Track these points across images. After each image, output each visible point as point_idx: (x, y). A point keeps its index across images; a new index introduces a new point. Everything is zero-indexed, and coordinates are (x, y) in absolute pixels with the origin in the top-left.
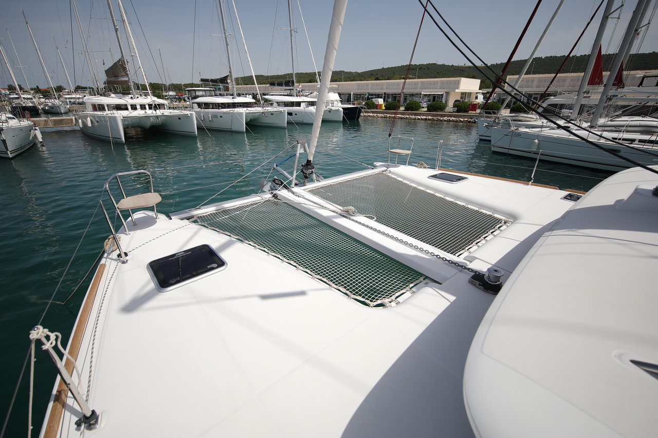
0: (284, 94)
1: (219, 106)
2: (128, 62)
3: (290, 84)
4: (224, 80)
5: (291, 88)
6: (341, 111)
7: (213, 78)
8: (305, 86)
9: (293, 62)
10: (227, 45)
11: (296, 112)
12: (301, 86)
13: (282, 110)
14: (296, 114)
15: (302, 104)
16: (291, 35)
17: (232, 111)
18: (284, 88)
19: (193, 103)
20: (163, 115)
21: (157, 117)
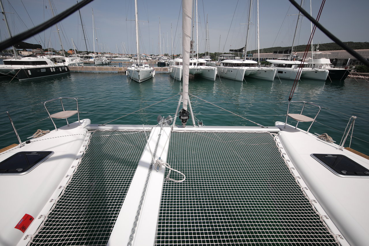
0: (282, 59)
1: (233, 65)
2: (194, 42)
3: (288, 52)
4: (241, 50)
5: (288, 55)
6: (327, 72)
7: (236, 49)
8: (299, 53)
9: (294, 37)
10: (248, 29)
11: (286, 71)
12: (296, 53)
13: (273, 69)
14: (285, 73)
15: (293, 66)
16: (298, 18)
17: (238, 68)
18: (283, 54)
19: (221, 63)
20: (201, 69)
21: (198, 69)
